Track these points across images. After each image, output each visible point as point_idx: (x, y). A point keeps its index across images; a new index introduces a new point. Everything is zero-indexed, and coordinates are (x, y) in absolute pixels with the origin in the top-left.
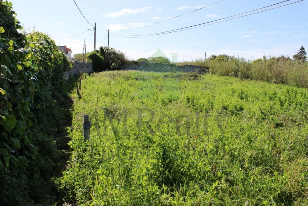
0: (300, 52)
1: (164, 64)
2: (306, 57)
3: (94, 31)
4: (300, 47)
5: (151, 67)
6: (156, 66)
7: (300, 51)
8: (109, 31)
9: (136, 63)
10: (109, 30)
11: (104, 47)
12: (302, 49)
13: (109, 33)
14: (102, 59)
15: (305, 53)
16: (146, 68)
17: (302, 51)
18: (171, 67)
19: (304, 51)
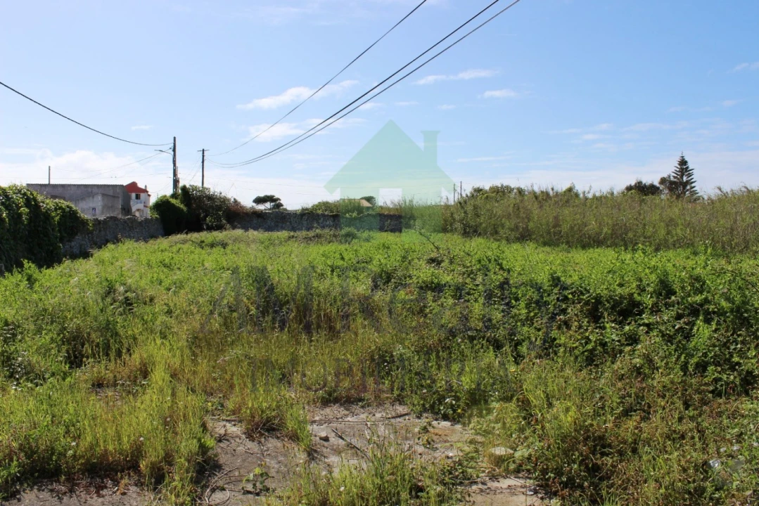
0: (678, 170)
1: (318, 215)
2: (692, 181)
3: (172, 153)
4: (679, 159)
5: (290, 222)
6: (301, 218)
7: (679, 167)
8: (203, 153)
9: (260, 214)
10: (203, 150)
11: (188, 186)
12: (683, 162)
13: (203, 156)
14: (182, 210)
15: (691, 172)
16: (280, 225)
17: (682, 169)
18: (334, 221)
19: (688, 168)
